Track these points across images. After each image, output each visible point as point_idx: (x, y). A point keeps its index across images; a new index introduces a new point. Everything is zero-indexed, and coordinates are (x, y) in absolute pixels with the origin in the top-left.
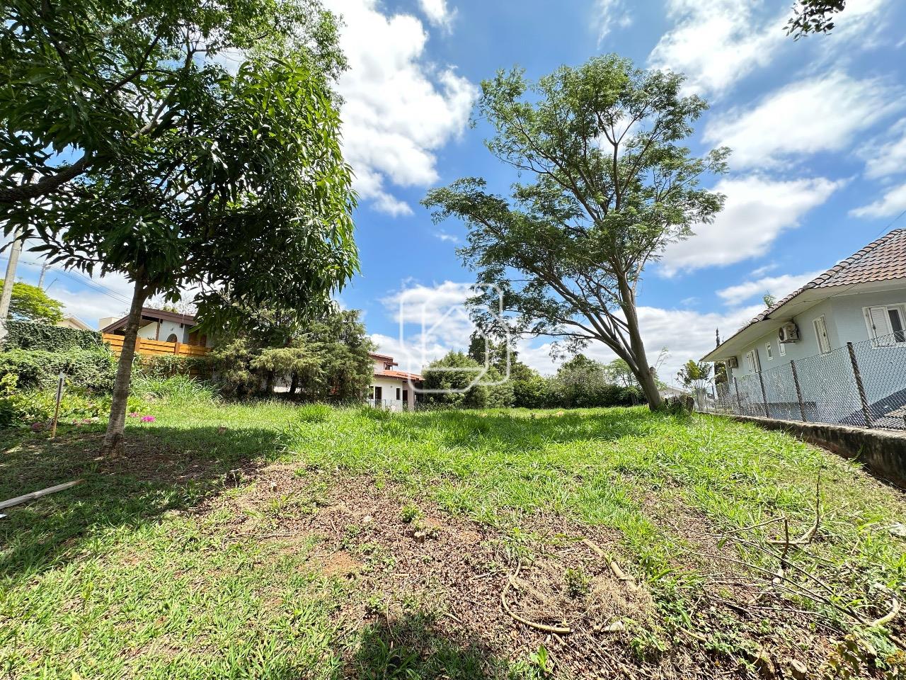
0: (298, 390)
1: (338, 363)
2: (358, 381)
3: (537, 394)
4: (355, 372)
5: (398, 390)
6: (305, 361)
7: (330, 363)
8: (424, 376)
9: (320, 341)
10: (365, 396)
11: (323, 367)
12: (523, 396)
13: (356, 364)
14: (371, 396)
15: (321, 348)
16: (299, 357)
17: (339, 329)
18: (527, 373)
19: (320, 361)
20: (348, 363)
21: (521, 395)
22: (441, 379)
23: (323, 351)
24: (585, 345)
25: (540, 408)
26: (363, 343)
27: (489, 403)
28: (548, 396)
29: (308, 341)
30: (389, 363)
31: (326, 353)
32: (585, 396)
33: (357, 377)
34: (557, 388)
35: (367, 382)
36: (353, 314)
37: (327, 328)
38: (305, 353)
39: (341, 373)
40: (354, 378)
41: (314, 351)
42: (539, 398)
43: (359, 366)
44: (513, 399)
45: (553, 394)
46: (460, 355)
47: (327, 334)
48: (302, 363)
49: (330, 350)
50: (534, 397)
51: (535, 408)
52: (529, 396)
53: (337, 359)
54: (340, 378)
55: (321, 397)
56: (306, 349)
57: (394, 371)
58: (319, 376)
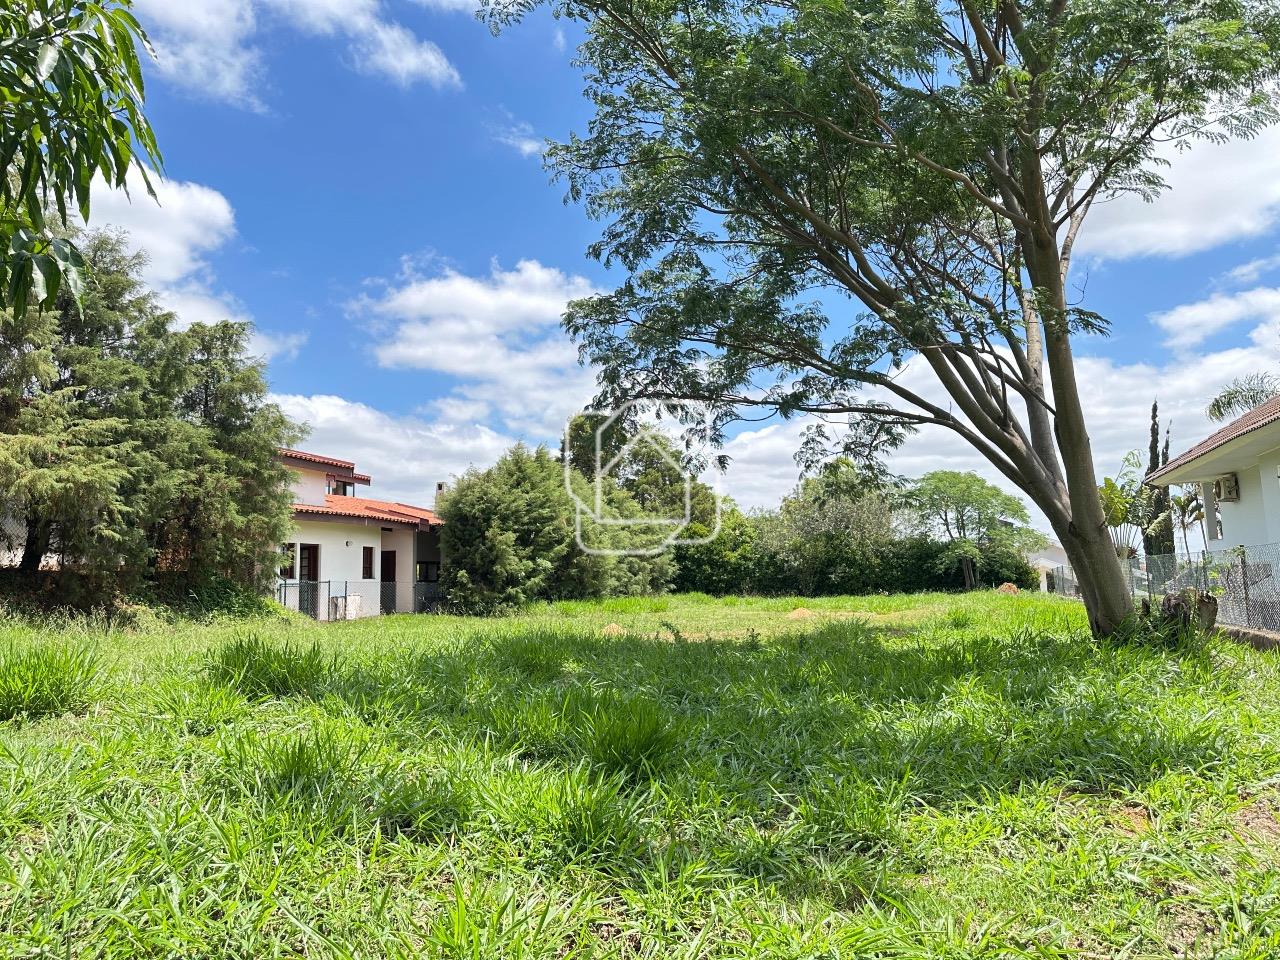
0: (50, 561)
1: (174, 481)
2: (245, 533)
3: (733, 557)
4: (233, 506)
5: (368, 553)
6: (64, 473)
7: (149, 480)
8: (442, 515)
9: (112, 411)
10: (268, 575)
11: (127, 490)
12: (699, 563)
13: (234, 483)
14: (288, 573)
15: (118, 437)
16: (40, 460)
17: (179, 377)
18: (708, 506)
19: (116, 475)
20: (210, 481)
21: (692, 559)
22: (488, 520)
23: (127, 446)
24: (895, 441)
25: (740, 593)
26: (259, 422)
27: (613, 582)
28: (758, 563)
29: (72, 413)
30: (342, 476)
31: (136, 449)
32: (851, 563)
33: (240, 521)
34: (783, 542)
35: (273, 533)
36: (227, 335)
37: (142, 374)
38: (64, 451)
39: (190, 508)
40: (229, 527)
41: (94, 444)
42: (736, 569)
43: (247, 487)
44: (673, 570)
45: (773, 557)
46: (540, 458)
47: (139, 393)
48: (49, 480)
49: (149, 442)
50: (724, 565)
51: (727, 592)
52: (712, 563)
53: (172, 467)
54: (186, 525)
55: (126, 582)
56: (65, 436)
57: (359, 498)
58: (112, 522)
